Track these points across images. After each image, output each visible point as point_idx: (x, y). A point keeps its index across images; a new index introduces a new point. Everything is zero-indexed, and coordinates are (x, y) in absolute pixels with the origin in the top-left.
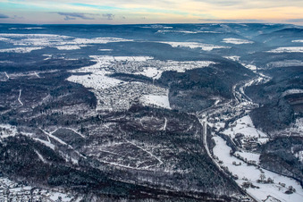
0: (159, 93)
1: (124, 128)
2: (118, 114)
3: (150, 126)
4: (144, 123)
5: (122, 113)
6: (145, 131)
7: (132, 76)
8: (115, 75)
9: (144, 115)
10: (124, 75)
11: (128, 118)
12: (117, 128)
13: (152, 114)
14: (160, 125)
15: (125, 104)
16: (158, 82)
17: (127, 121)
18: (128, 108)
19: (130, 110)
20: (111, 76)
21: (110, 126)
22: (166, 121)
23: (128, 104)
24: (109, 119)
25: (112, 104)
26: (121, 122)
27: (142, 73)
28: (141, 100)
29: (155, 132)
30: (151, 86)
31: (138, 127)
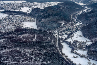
0: (31, 21)
1: (12, 41)
2: (8, 34)
3: (27, 39)
4: (24, 38)
5: (11, 33)
6: (24, 42)
7: (15, 12)
8: (5, 12)
9: (23, 33)
10: (10, 11)
11: (14, 36)
12: (8, 42)
13: (27, 33)
14: (32, 38)
15: (11, 27)
16: (30, 15)
17: (13, 37)
18: (14, 30)
19: (15, 31)
20: (2, 12)
21: (4, 41)
22: (36, 36)
23: (14, 28)
24: (3, 37)
25: (4, 28)
26: (10, 38)
27: (21, 10)
28: (21, 25)
29: (30, 42)
30: (26, 17)
31: (20, 40)
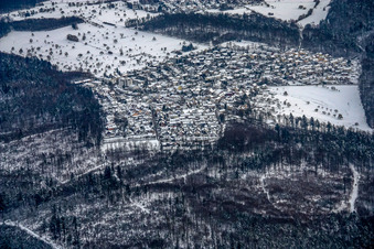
0: (323, 78)
1: (203, 211)
2: (179, 160)
3: (297, 197)
4: (276, 188)
5: (194, 157)
6: (278, 219)
7: (221, 21)
8: (164, 23)
9: (273, 158)
10: (193, 19)
11: (215, 174)
12: (180, 212)
13: (300, 155)
14: (334, 192)
15: (200, 121)
16: (318, 38)
17: (212, 184)
18: (213, 138)
19: (222, 144)
20: (148, 26)
21: (154, 205)
22: (357, 176)
23: (214, 124)
24: (149, 178)
25: (156, 124)
26: (191, 189)
27: (261, 10)
28: (260, 105)
29: (318, 220)
30: (293, 53)
31: (252, 203)
